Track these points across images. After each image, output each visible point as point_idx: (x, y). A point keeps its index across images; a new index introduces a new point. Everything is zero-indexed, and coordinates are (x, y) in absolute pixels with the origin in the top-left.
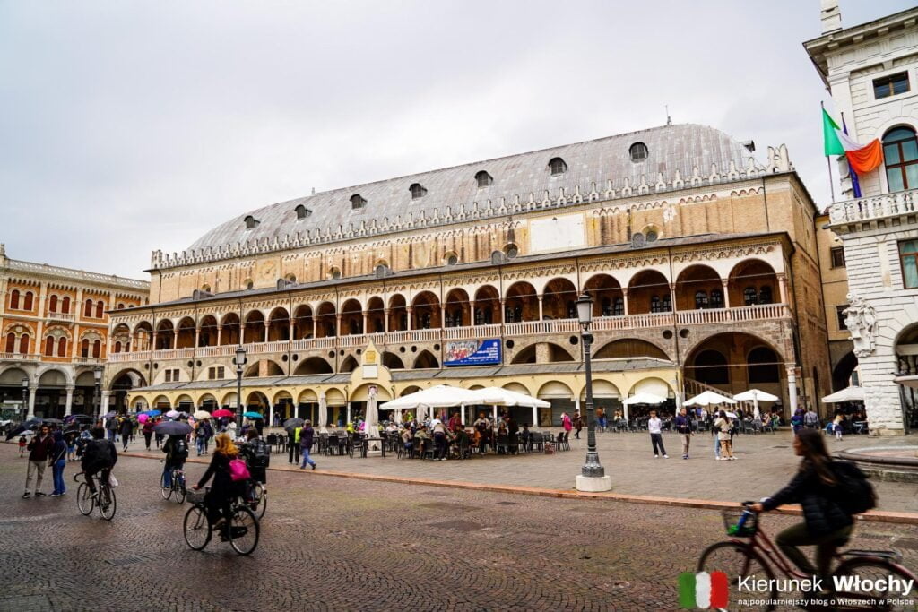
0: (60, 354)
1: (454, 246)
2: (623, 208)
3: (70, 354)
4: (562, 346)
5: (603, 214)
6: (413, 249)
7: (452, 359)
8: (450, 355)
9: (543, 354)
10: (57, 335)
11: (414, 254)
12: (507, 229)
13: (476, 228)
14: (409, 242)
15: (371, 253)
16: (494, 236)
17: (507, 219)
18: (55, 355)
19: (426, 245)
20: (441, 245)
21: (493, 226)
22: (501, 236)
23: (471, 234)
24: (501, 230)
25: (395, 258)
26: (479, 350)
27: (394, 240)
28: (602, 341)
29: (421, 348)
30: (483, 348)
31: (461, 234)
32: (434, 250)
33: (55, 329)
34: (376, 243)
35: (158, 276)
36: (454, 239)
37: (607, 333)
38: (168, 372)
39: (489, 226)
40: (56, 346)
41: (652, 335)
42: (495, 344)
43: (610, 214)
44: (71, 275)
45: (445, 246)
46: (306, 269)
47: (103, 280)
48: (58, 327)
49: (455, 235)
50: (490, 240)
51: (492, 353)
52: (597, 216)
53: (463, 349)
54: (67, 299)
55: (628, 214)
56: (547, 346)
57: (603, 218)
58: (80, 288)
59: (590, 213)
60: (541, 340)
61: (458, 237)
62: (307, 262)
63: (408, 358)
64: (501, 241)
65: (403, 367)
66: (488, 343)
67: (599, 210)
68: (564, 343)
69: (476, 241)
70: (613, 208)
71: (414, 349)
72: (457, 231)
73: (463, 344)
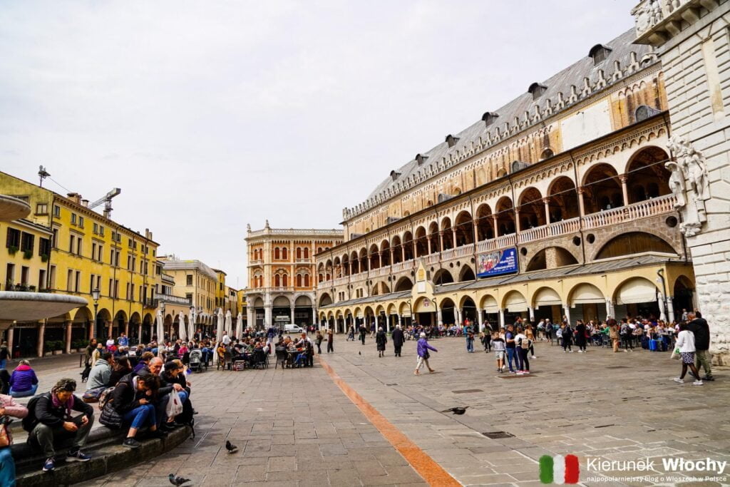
0: (306, 285)
1: (504, 163)
2: (648, 79)
3: (312, 284)
4: (566, 248)
5: (629, 93)
6: (476, 174)
7: (483, 271)
8: (482, 267)
9: (552, 259)
10: (303, 273)
11: (477, 177)
12: (542, 135)
13: (518, 142)
14: (473, 168)
15: (450, 184)
16: (533, 145)
17: (541, 126)
18: (303, 286)
19: (484, 167)
20: (494, 164)
21: (530, 136)
22: (538, 143)
23: (515, 149)
24: (537, 138)
25: (465, 185)
26: (501, 260)
27: (462, 169)
28: (602, 239)
29: (463, 262)
30: (504, 259)
31: (507, 151)
32: (490, 171)
33: (301, 269)
34: (452, 174)
35: (346, 226)
36: (503, 156)
37: (607, 229)
38: (340, 293)
39: (528, 137)
40: (303, 280)
41: (654, 225)
42: (512, 253)
43: (636, 90)
44: (306, 233)
45: (497, 165)
46: (415, 205)
47: (327, 234)
48: (303, 268)
49: (504, 152)
50: (530, 150)
51: (510, 261)
52: (622, 97)
53: (490, 260)
54: (306, 249)
55: (655, 85)
56: (554, 250)
57: (629, 97)
58: (313, 240)
59: (615, 96)
60: (548, 245)
61: (506, 154)
62: (415, 200)
63: (455, 272)
64: (538, 149)
65: (453, 281)
66: (506, 253)
67: (623, 90)
68: (568, 244)
69: (520, 153)
70: (638, 83)
71: (458, 264)
72: (504, 148)
73: (489, 256)
